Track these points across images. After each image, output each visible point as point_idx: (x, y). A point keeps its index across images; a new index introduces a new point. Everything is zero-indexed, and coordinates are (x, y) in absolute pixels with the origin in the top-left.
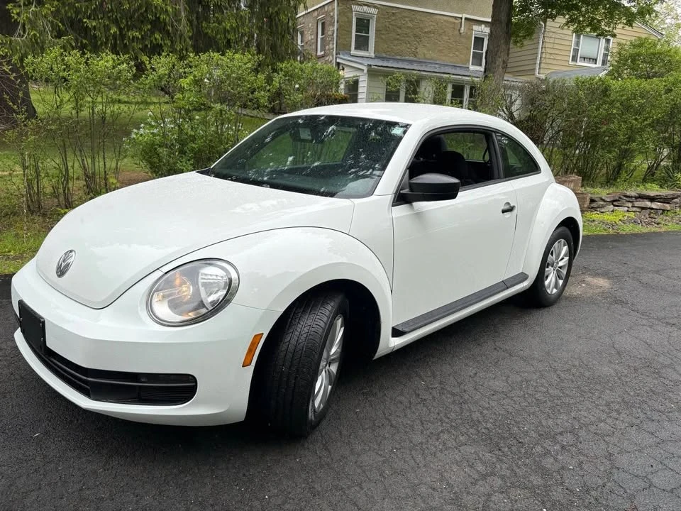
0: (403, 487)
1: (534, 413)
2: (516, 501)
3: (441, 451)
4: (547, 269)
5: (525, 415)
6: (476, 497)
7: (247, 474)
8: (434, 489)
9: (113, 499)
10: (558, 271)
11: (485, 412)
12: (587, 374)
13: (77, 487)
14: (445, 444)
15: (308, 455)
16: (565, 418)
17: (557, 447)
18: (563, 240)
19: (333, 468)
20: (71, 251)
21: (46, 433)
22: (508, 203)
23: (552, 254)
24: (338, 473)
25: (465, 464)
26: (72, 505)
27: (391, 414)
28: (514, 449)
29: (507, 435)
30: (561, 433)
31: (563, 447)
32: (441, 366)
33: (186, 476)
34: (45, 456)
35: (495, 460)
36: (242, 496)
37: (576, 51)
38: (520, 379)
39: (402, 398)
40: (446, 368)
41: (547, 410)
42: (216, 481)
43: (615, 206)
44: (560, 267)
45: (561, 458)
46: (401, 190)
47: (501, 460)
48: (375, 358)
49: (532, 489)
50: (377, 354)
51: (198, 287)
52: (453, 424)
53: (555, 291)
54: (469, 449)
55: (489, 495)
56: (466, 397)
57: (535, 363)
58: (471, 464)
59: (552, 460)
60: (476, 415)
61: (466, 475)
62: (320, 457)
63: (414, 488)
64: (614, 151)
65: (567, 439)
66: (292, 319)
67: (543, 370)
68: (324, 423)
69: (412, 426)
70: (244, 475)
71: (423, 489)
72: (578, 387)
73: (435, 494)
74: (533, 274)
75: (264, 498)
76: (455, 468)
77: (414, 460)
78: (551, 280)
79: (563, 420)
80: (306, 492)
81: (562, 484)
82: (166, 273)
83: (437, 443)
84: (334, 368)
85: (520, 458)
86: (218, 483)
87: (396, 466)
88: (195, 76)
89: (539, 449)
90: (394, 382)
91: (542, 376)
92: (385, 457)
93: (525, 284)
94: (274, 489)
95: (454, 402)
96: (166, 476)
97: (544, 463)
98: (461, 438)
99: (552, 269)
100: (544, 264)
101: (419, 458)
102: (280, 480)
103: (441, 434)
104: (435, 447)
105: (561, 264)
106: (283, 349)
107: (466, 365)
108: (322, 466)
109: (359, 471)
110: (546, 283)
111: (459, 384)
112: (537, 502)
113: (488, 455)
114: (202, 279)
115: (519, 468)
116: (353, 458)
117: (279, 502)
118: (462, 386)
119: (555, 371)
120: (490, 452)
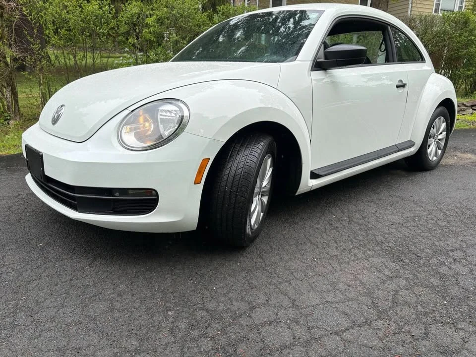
0: (324, 284)
1: (427, 237)
2: (420, 295)
3: (353, 261)
4: (429, 140)
5: (420, 238)
6: (386, 292)
7: (198, 272)
8: (350, 286)
9: (96, 287)
10: (437, 142)
11: (386, 236)
12: (468, 212)
13: (68, 278)
14: (355, 256)
15: (246, 261)
16: (454, 240)
17: (450, 260)
18: (442, 118)
19: (266, 270)
20: (62, 106)
21: (48, 244)
22: (401, 81)
23: (433, 128)
24: (271, 273)
25: (374, 269)
26: (64, 290)
27: (310, 236)
28: (414, 261)
29: (406, 251)
30: (452, 251)
31: (455, 260)
32: (348, 206)
33: (151, 273)
34: (46, 258)
35: (398, 267)
36: (195, 287)
37: (438, 5)
38: (413, 215)
39: (319, 226)
40: (352, 208)
41: (438, 235)
42: (174, 277)
43: (473, 109)
44: (439, 140)
45: (455, 267)
46: (318, 59)
47: (404, 268)
48: (297, 194)
49: (433, 288)
50: (298, 191)
51: (158, 124)
52: (362, 243)
53: (435, 158)
54: (376, 260)
55: (397, 291)
56: (370, 226)
57: (423, 205)
58: (379, 269)
59: (446, 268)
60: (379, 238)
61: (376, 277)
62: (256, 262)
63: (333, 285)
64: (472, 70)
65: (458, 254)
66: (232, 151)
67: (431, 210)
68: (258, 240)
69: (328, 245)
70: (196, 273)
71: (341, 286)
72: (462, 221)
73: (351, 289)
74: (419, 142)
75: (213, 289)
76: (365, 272)
77: (332, 266)
78: (432, 149)
79: (452, 242)
80: (245, 286)
81: (457, 284)
82: (132, 111)
83: (350, 256)
84: (265, 199)
85: (419, 267)
86: (176, 278)
87: (317, 270)
88: (157, 16)
89: (435, 261)
90: (312, 216)
91: (431, 213)
92: (308, 263)
93: (413, 150)
94: (221, 283)
95: (360, 229)
96: (136, 273)
97: (440, 270)
98: (369, 253)
99: (433, 140)
100: (427, 136)
101: (336, 265)
102: (224, 277)
103: (353, 250)
104: (348, 258)
105: (440, 137)
106: (226, 173)
107: (369, 206)
108: (257, 269)
109: (288, 272)
110: (429, 151)
111: (364, 218)
112: (438, 297)
113: (392, 264)
114: (161, 115)
115: (419, 273)
116: (282, 264)
117: (225, 292)
118: (366, 219)
119: (441, 210)
120: (394, 262)
